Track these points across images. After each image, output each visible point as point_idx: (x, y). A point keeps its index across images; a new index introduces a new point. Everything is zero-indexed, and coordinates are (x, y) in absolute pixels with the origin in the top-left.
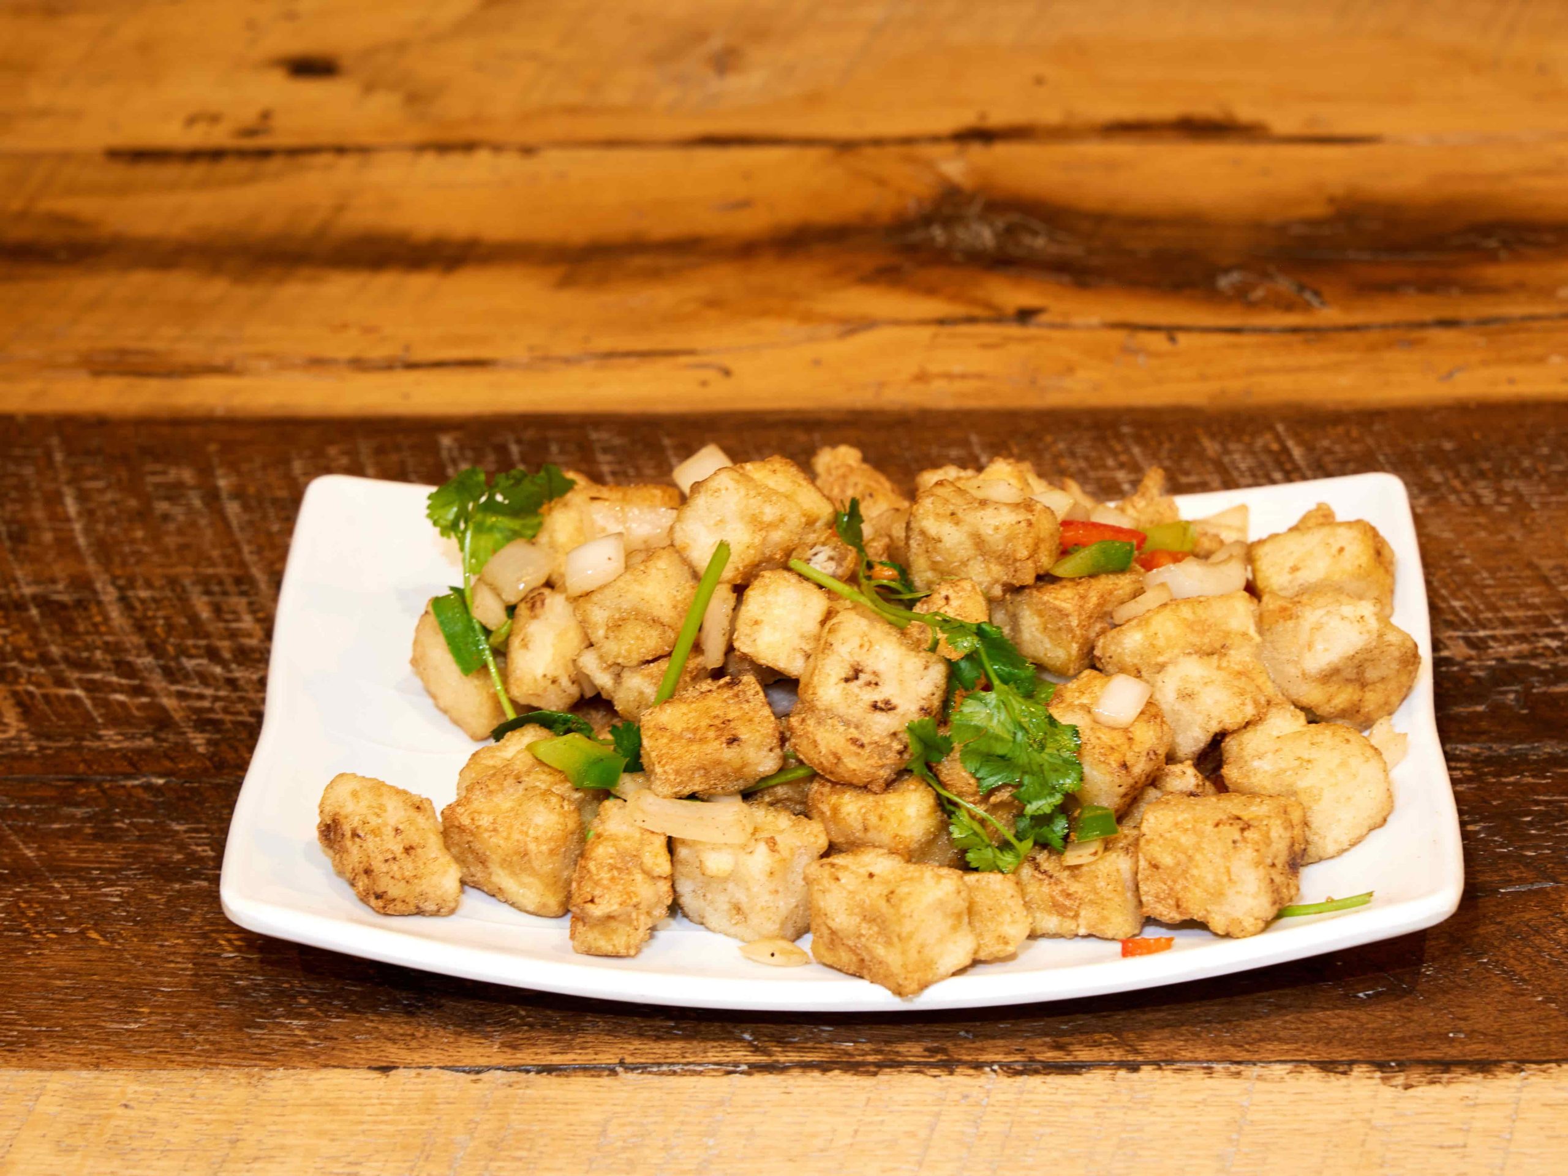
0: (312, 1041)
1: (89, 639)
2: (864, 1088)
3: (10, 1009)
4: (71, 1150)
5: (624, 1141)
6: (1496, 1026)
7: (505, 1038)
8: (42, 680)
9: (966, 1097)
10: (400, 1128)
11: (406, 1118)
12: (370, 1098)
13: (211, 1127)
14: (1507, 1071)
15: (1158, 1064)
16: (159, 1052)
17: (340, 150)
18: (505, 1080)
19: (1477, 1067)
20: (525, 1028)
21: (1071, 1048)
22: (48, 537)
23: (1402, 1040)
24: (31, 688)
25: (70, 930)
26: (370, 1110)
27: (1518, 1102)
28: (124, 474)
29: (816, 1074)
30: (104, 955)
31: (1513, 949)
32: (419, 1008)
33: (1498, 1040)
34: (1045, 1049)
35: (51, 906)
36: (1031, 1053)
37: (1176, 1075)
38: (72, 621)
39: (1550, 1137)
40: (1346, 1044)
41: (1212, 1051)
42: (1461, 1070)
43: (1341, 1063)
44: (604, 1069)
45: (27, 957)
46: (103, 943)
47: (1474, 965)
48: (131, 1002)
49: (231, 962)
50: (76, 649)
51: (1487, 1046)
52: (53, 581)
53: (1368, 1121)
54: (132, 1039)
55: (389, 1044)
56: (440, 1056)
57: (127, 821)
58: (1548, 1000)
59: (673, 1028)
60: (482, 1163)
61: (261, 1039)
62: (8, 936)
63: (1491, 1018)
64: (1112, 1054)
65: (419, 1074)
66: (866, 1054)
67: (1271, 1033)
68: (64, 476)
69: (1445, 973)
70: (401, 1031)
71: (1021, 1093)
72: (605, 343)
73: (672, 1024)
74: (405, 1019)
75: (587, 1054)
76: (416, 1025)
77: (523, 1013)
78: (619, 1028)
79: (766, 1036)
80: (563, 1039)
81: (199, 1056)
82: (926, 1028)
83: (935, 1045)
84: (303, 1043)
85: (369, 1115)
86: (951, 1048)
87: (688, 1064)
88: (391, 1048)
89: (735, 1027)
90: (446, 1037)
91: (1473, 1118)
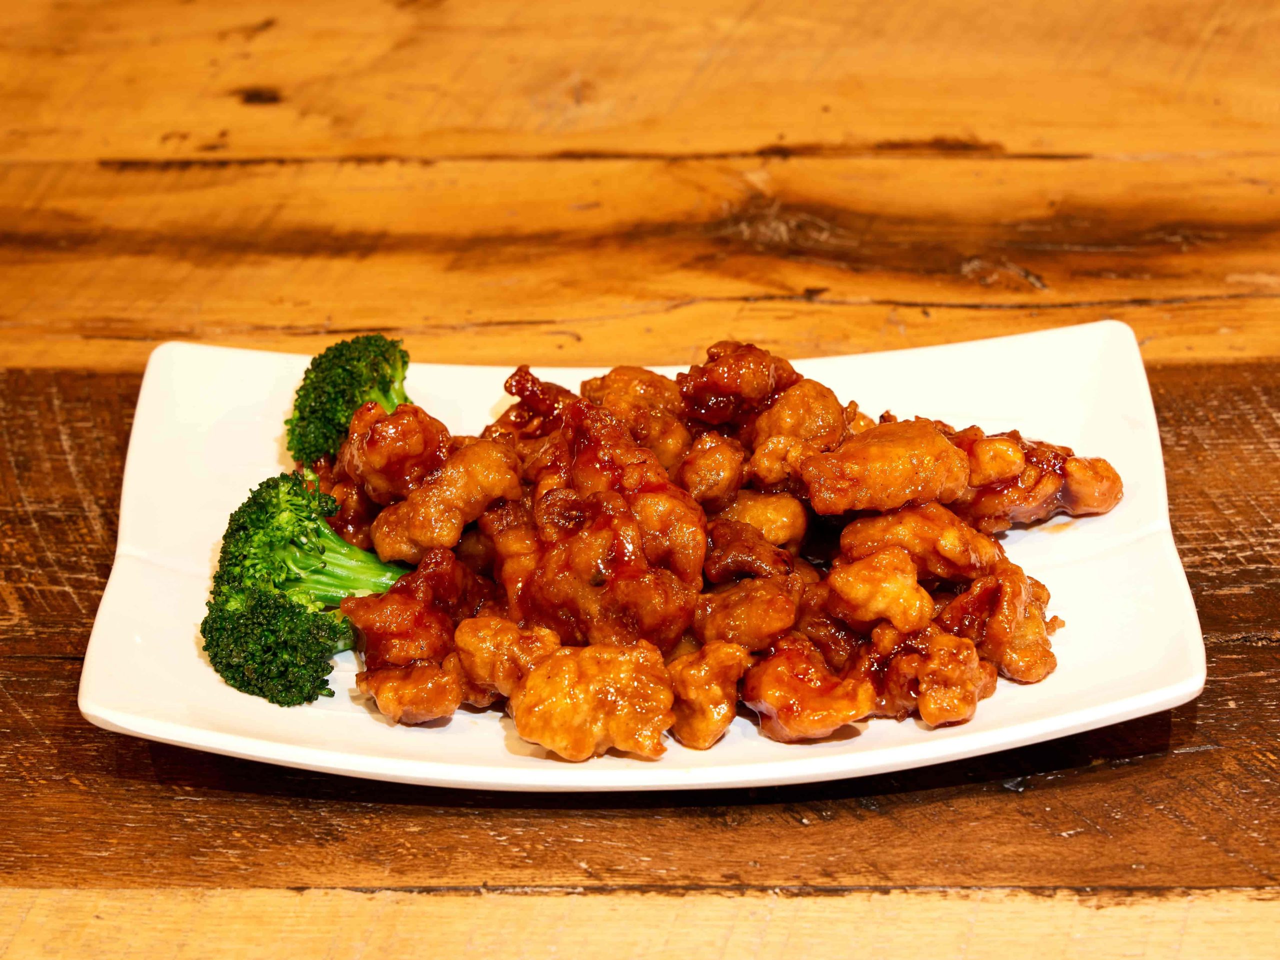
0: (243, 867)
1: (77, 546)
2: (674, 906)
3: (9, 840)
4: (54, 952)
5: (486, 948)
6: (1169, 859)
7: (393, 865)
8: (40, 578)
9: (753, 913)
10: (312, 935)
11: (315, 928)
12: (288, 912)
13: (164, 934)
14: (1178, 895)
15: (903, 889)
16: (124, 875)
17: (281, 162)
18: (394, 898)
19: (1153, 892)
20: (410, 857)
21: (836, 875)
22: (47, 466)
23: (1095, 870)
24: (31, 585)
25: (57, 777)
26: (288, 921)
27: (1185, 920)
28: (107, 417)
29: (637, 895)
30: (83, 797)
31: (1184, 798)
32: (327, 841)
33: (1171, 871)
34: (816, 876)
35: (43, 758)
36: (805, 879)
37: (919, 898)
38: (64, 533)
39: (1210, 948)
40: (1051, 873)
41: (946, 878)
42: (1141, 894)
43: (1048, 888)
44: (471, 890)
45: (23, 798)
47: (1153, 811)
48: (103, 834)
49: (182, 803)
50: (65, 554)
51: (1162, 875)
52: (50, 501)
53: (1068, 934)
54: (103, 864)
55: (304, 870)
56: (344, 880)
58: (1210, 839)
59: (525, 858)
61: (203, 865)
62: (8, 782)
63: (1166, 853)
64: (868, 880)
65: (326, 894)
66: (677, 879)
67: (994, 864)
68: (60, 419)
69: (1130, 817)
70: (313, 859)
71: (797, 910)
72: (484, 315)
73: (525, 854)
74: (316, 849)
75: (458, 878)
76: (325, 854)
77: (409, 845)
78: (483, 858)
79: (598, 864)
80: (439, 866)
81: (155, 878)
82: (723, 859)
83: (731, 872)
84: (236, 868)
85: (287, 926)
86: (742, 873)
87: (536, 886)
88: (304, 872)
89: (574, 857)
90: (348, 864)
91: (1150, 933)
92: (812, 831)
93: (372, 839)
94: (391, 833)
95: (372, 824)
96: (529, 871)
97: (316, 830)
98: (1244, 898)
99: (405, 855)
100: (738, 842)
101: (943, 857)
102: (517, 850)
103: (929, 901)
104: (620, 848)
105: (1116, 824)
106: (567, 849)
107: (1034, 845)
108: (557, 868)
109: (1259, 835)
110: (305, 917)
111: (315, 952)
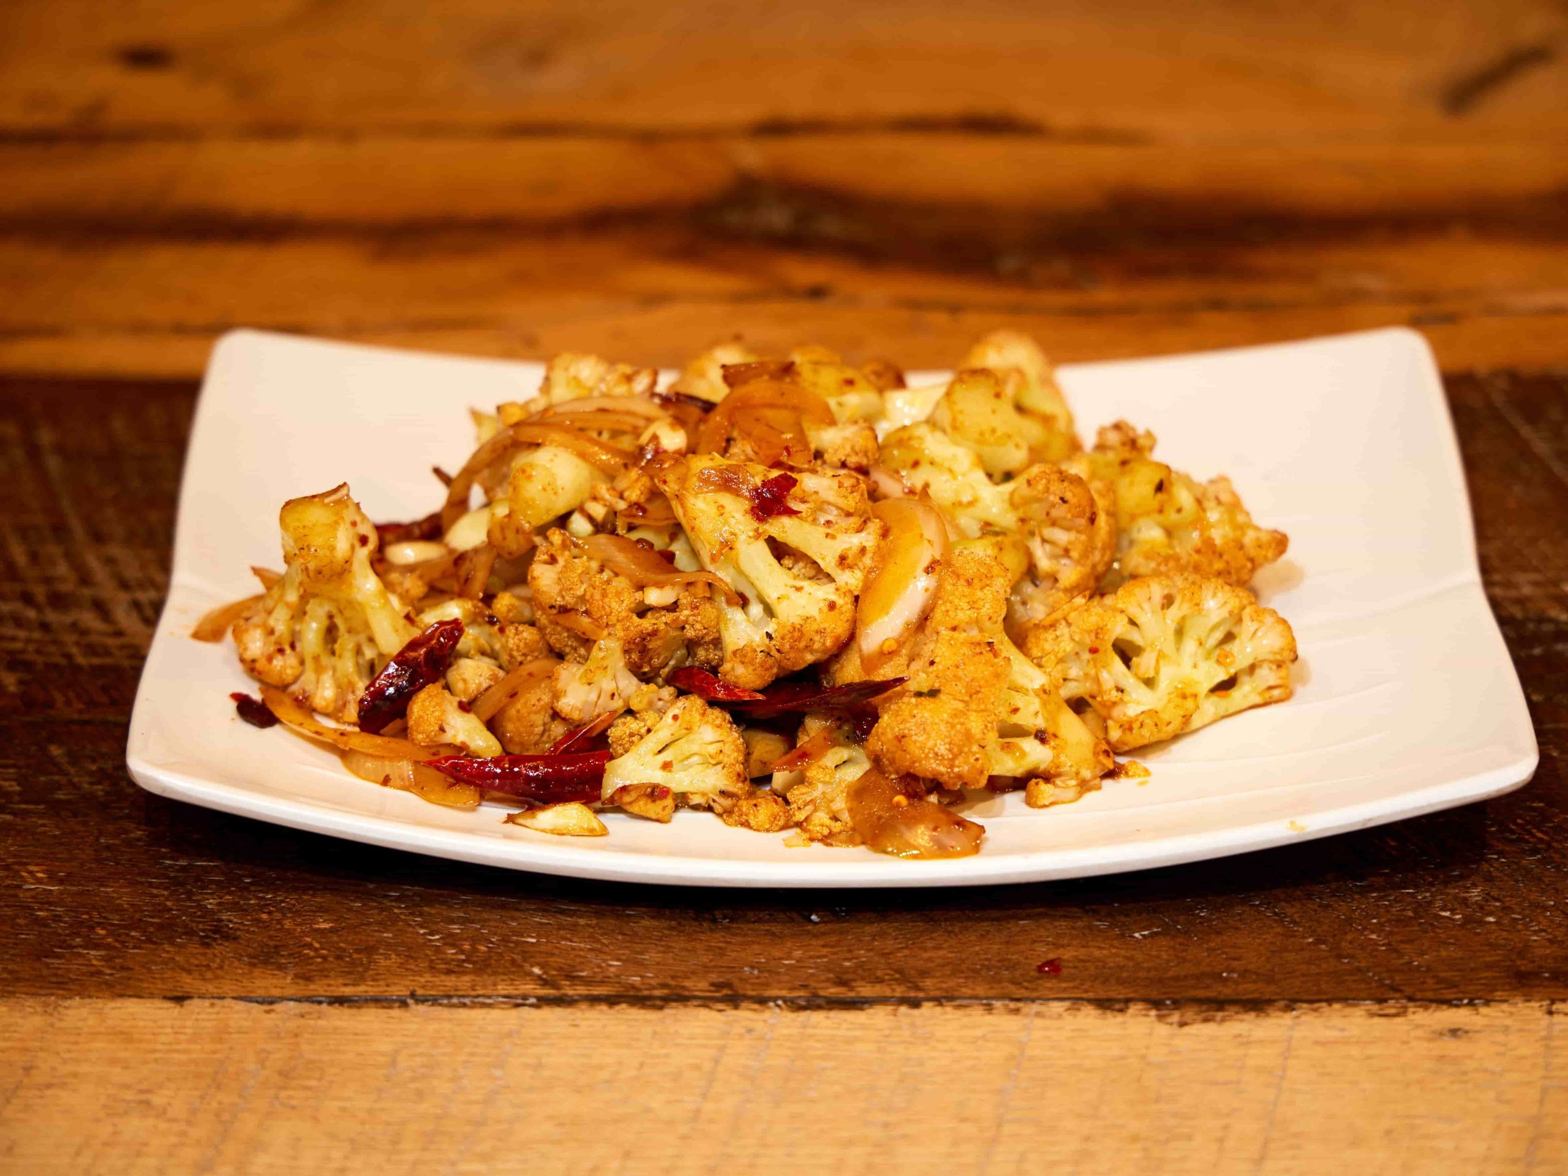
0: (108, 971)
2: (650, 1021)
5: (413, 1072)
6: (1268, 966)
7: (297, 970)
9: (750, 1031)
10: (194, 1056)
11: (198, 1047)
12: (163, 1027)
14: (1280, 1010)
15: (938, 1001)
18: (297, 1011)
19: (1250, 1006)
20: (319, 960)
21: (854, 984)
23: (1176, 979)
26: (163, 1038)
27: (1289, 1040)
29: (604, 1007)
31: (1284, 892)
32: (215, 939)
33: (1271, 980)
34: (828, 984)
36: (815, 988)
37: (957, 1011)
39: (1321, 1075)
40: (1121, 982)
41: (992, 988)
42: (1235, 1008)
43: (1118, 1001)
44: (395, 1001)
47: (1246, 907)
49: (33, 893)
51: (1260, 985)
53: (1143, 1057)
55: (184, 975)
56: (236, 988)
58: (1319, 941)
59: (464, 961)
60: (272, 1092)
61: (58, 969)
63: (1263, 958)
64: (893, 990)
65: (212, 1005)
66: (654, 988)
69: (1218, 914)
70: (196, 962)
71: (804, 1027)
73: (463, 957)
74: (201, 950)
75: (379, 986)
76: (211, 956)
77: (317, 945)
78: (411, 961)
79: (555, 969)
80: (356, 972)
82: (712, 964)
83: (721, 980)
84: (99, 973)
85: (163, 1044)
86: (736, 983)
87: (478, 996)
88: (186, 979)
89: (525, 961)
90: (241, 969)
91: (1246, 1055)
92: (823, 930)
93: (271, 937)
94: (295, 930)
95: (272, 920)
96: (466, 979)
97: (201, 926)
98: (1363, 1013)
99: (312, 958)
100: (730, 943)
101: (987, 963)
102: (453, 951)
103: (970, 1015)
104: (581, 950)
105: (1201, 923)
106: (516, 951)
107: (1100, 948)
108: (505, 974)
109: (1378, 936)
110: (185, 1034)
111: (198, 1076)
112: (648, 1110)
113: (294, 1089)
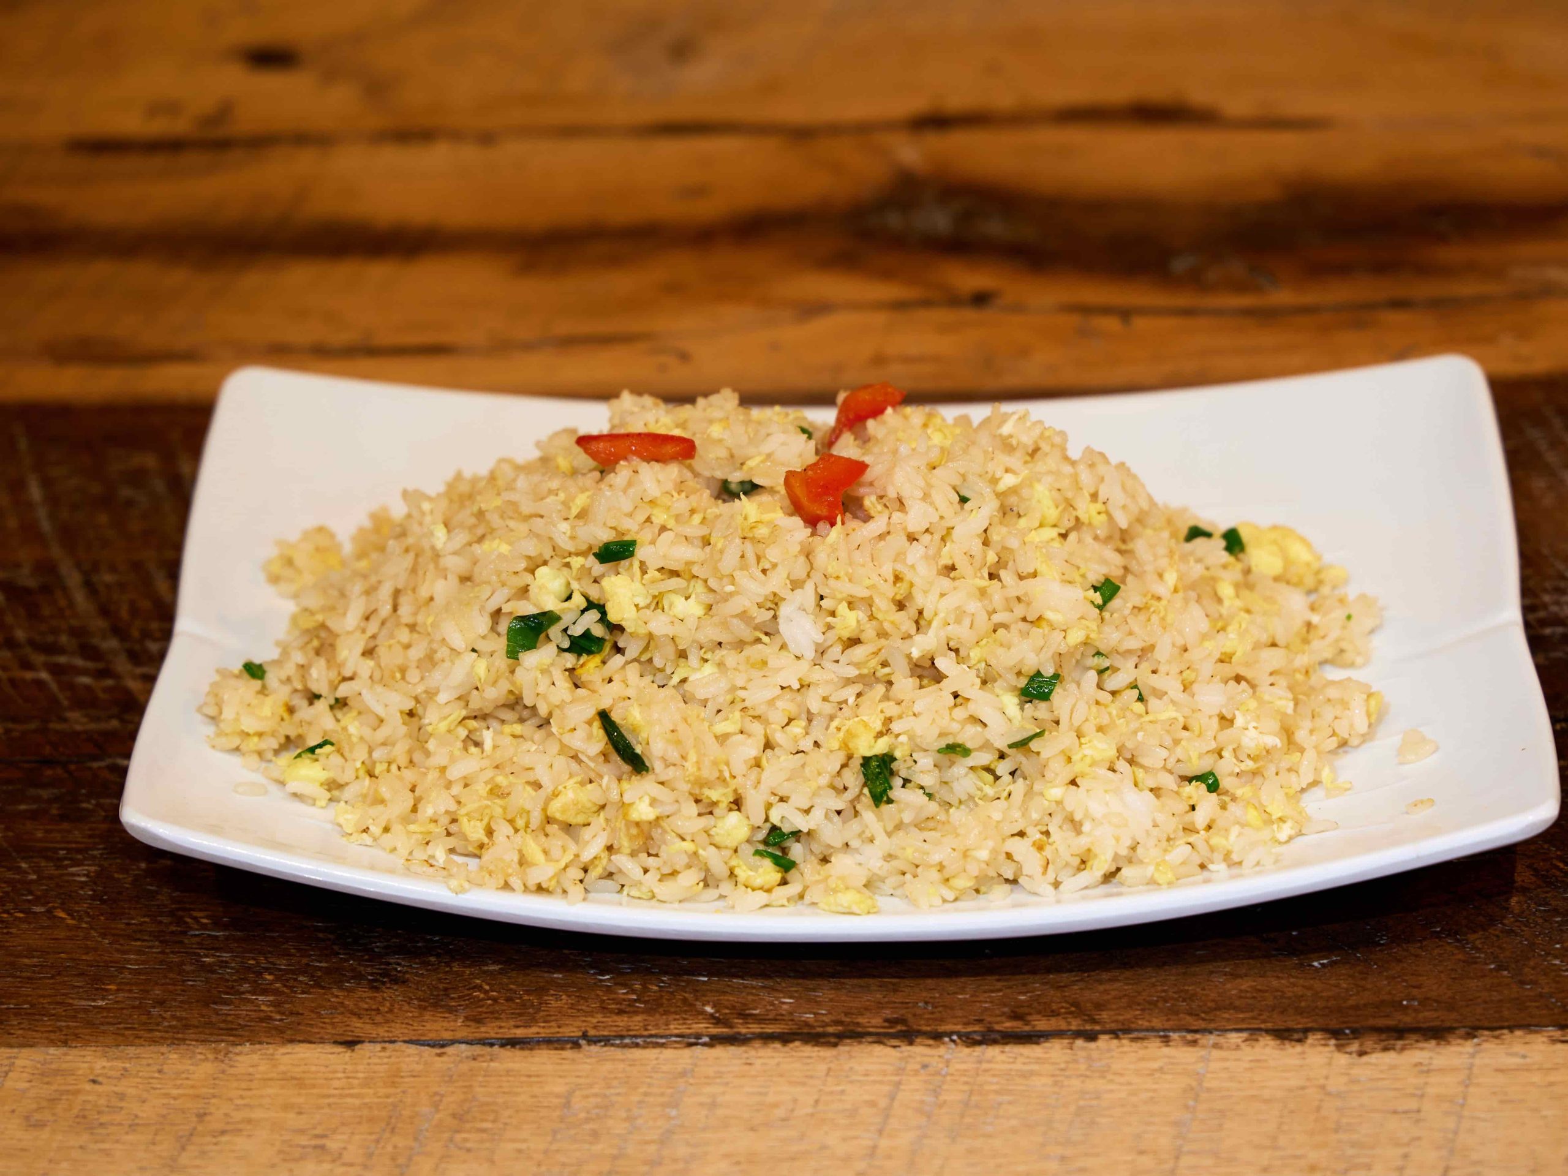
0: (278, 1017)
1: (54, 623)
2: (825, 1058)
4: (40, 1125)
5: (588, 1112)
6: (1450, 993)
7: (468, 1013)
8: (8, 664)
9: (925, 1066)
10: (367, 1100)
11: (371, 1091)
12: (335, 1072)
13: (177, 1102)
14: (1461, 1037)
15: (1115, 1034)
16: (126, 1029)
17: (300, 140)
18: (469, 1054)
19: (1430, 1034)
20: (489, 1002)
21: (1029, 1018)
22: (12, 523)
23: (1356, 1007)
25: (38, 909)
26: (336, 1084)
27: (1471, 1067)
28: (87, 461)
29: (778, 1045)
30: (71, 934)
31: (1466, 918)
33: (1451, 1007)
34: (1003, 1019)
35: (19, 886)
36: (990, 1023)
37: (1133, 1044)
38: (37, 605)
39: (1502, 1102)
40: (1300, 1012)
41: (1168, 1020)
42: (1415, 1037)
43: (1296, 1031)
44: (567, 1042)
46: (70, 922)
47: (1427, 934)
48: (98, 979)
49: (198, 939)
50: (41, 633)
51: (1440, 1013)
52: (18, 566)
53: (1323, 1087)
54: (99, 1016)
55: (355, 1019)
56: (406, 1031)
57: (93, 802)
58: (1500, 968)
59: (635, 1001)
60: (447, 1135)
61: (227, 1015)
63: (1444, 986)
64: (1069, 1023)
65: (384, 1049)
66: (827, 1025)
67: (1227, 1002)
68: (27, 463)
69: (1398, 942)
70: (366, 1006)
71: (980, 1062)
72: (564, 327)
73: (635, 997)
74: (370, 994)
75: (550, 1027)
76: (380, 999)
77: (487, 987)
78: (582, 1002)
79: (727, 1008)
80: (527, 1014)
81: (167, 1032)
82: (886, 1000)
83: (895, 1016)
84: (269, 1018)
85: (335, 1089)
86: (909, 1017)
87: (651, 1036)
88: (356, 1023)
89: (697, 1000)
90: (411, 1012)
91: (1426, 1084)
92: (996, 963)
93: (440, 980)
94: (464, 972)
95: (440, 962)
96: (640, 1018)
97: (369, 970)
98: (1545, 1039)
99: (483, 999)
101: (1163, 994)
102: (624, 991)
103: (1146, 1047)
104: (754, 988)
105: (1381, 951)
106: (688, 990)
107: (1278, 977)
108: (675, 1013)
109: (1562, 962)
110: (358, 1078)
111: (371, 1120)
112: (824, 1147)
113: (469, 1131)
